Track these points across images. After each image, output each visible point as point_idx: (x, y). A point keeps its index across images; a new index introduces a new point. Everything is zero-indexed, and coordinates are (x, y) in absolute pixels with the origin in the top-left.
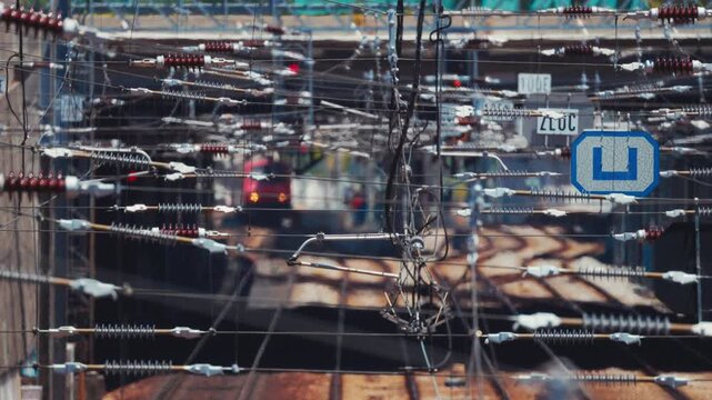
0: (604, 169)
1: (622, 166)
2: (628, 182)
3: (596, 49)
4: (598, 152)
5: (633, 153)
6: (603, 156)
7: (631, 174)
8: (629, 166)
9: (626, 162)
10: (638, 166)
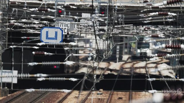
0: (49, 37)
1: (53, 36)
2: (55, 40)
3: (71, 6)
4: (47, 32)
5: (56, 33)
6: (49, 33)
7: (56, 38)
8: (55, 36)
9: (54, 35)
10: (58, 36)
